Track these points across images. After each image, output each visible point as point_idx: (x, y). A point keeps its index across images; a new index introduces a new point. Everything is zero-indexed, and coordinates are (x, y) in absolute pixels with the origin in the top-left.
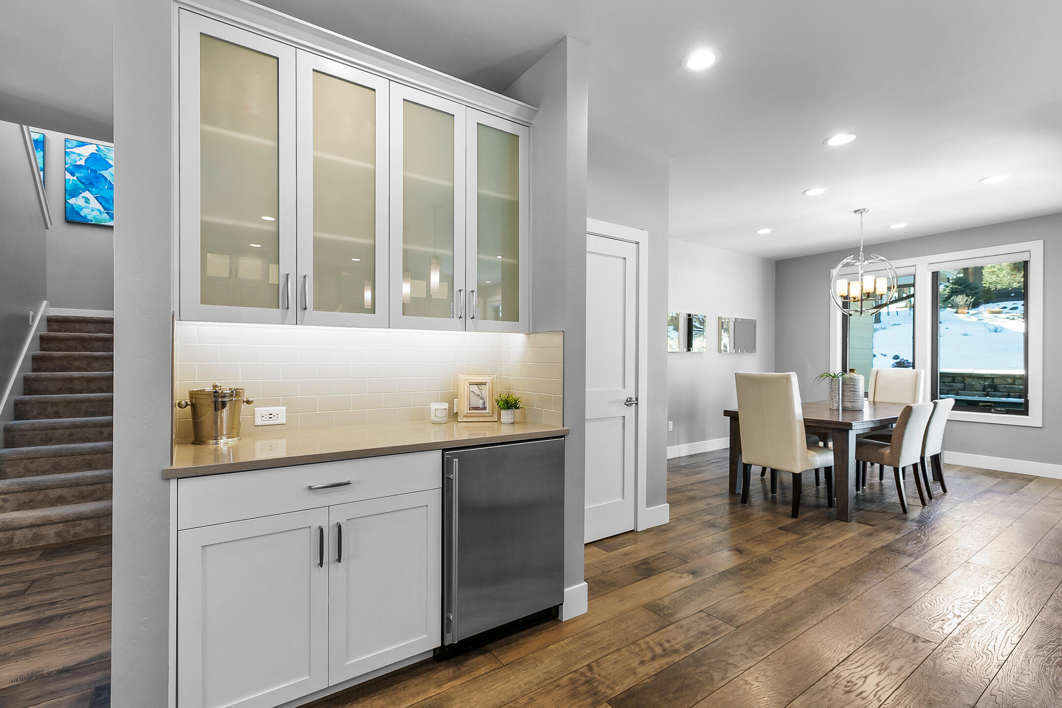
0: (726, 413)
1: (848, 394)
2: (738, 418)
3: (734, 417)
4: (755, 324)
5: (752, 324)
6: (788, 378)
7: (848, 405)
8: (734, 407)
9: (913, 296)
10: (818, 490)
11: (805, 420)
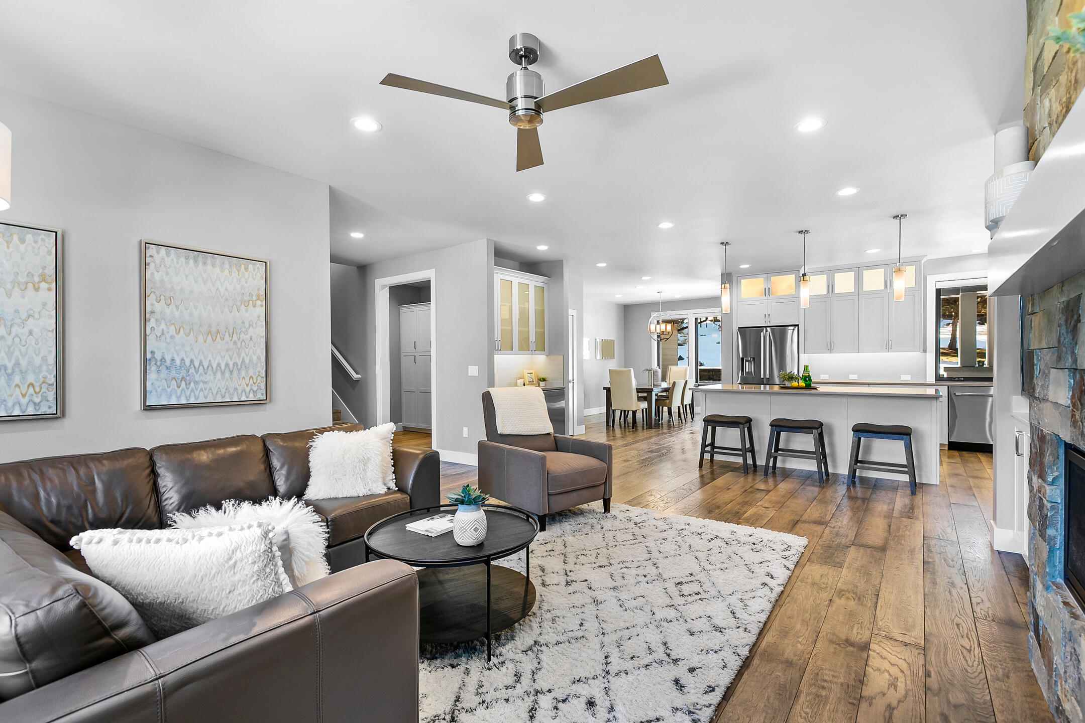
0: (604, 388)
1: (655, 378)
2: (610, 390)
3: (608, 390)
4: (614, 342)
5: (613, 341)
6: (630, 371)
7: (655, 383)
8: (609, 386)
9: (687, 327)
10: (643, 423)
11: (636, 389)
